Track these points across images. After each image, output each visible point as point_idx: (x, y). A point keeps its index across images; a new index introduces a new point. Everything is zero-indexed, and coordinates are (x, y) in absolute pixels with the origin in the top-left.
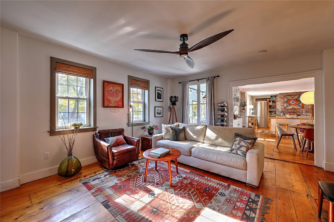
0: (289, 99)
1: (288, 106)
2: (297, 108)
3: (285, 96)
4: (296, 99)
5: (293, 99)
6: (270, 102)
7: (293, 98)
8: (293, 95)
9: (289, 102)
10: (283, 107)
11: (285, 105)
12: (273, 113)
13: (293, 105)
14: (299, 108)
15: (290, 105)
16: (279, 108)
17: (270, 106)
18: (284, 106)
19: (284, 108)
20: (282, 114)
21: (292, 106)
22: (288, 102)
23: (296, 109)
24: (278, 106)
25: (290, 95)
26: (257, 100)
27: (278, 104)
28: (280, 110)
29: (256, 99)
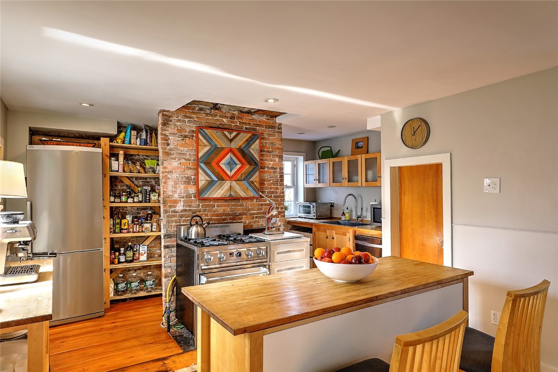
0: (216, 148)
1: (211, 183)
2: (243, 194)
3: (200, 129)
4: (241, 150)
5: (231, 151)
6: (116, 156)
7: (231, 140)
8: (230, 130)
9: (218, 164)
10: (192, 190)
11: (203, 179)
12: (129, 218)
13: (230, 178)
14: (252, 193)
15: (222, 176)
16: (176, 196)
17: (114, 180)
18: (196, 182)
19: (199, 193)
20: (194, 230)
21: (227, 185)
22: (214, 164)
23: (237, 199)
24: (171, 183)
25: (218, 128)
26: (36, 138)
27: (169, 168)
28: (180, 207)
29: (33, 132)
